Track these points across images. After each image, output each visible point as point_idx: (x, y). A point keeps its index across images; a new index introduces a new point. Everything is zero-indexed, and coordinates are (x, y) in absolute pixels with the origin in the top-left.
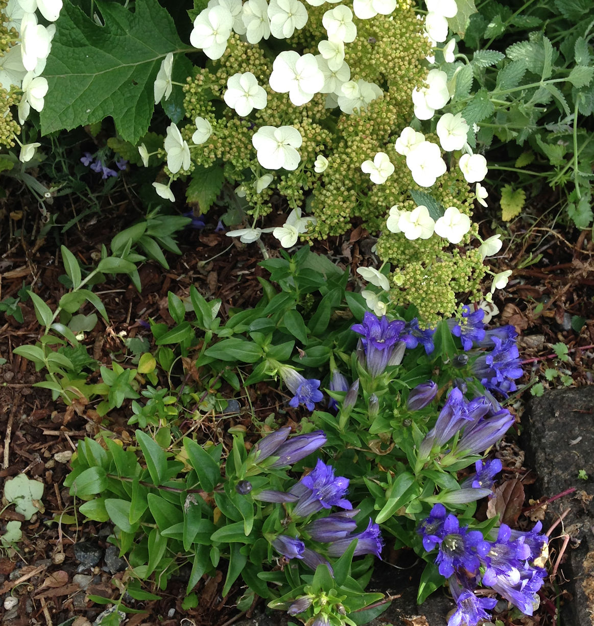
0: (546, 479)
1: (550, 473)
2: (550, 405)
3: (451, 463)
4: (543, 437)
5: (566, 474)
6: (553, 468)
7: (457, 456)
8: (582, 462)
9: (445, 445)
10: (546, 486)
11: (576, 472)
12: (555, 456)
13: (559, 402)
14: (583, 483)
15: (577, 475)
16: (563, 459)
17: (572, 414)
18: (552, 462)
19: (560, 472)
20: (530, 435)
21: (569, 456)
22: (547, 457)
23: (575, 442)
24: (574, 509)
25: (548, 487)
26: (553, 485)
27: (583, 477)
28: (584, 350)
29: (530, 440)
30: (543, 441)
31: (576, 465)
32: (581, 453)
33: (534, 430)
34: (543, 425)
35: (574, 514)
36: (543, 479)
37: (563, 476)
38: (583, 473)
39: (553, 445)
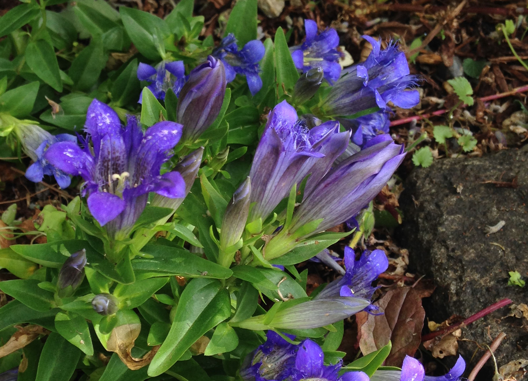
0: (453, 288)
1: (460, 279)
2: (445, 178)
3: (285, 251)
4: (441, 224)
5: (487, 278)
6: (463, 271)
7: (296, 236)
8: (511, 259)
9: (271, 216)
10: (455, 299)
11: (504, 275)
12: (464, 252)
13: (459, 173)
14: (519, 293)
15: (506, 280)
16: (479, 256)
17: (482, 188)
18: (461, 261)
19: (477, 276)
20: (416, 224)
21: (488, 251)
22: (452, 254)
23: (494, 229)
24: (511, 334)
25: (458, 301)
26: (467, 297)
27: (517, 283)
28: (487, 101)
29: (418, 230)
30: (441, 229)
31: (502, 265)
32: (507, 246)
33: (422, 215)
34: (438, 206)
35: (512, 344)
36: (448, 288)
37: (482, 282)
38: (515, 277)
39: (459, 236)
